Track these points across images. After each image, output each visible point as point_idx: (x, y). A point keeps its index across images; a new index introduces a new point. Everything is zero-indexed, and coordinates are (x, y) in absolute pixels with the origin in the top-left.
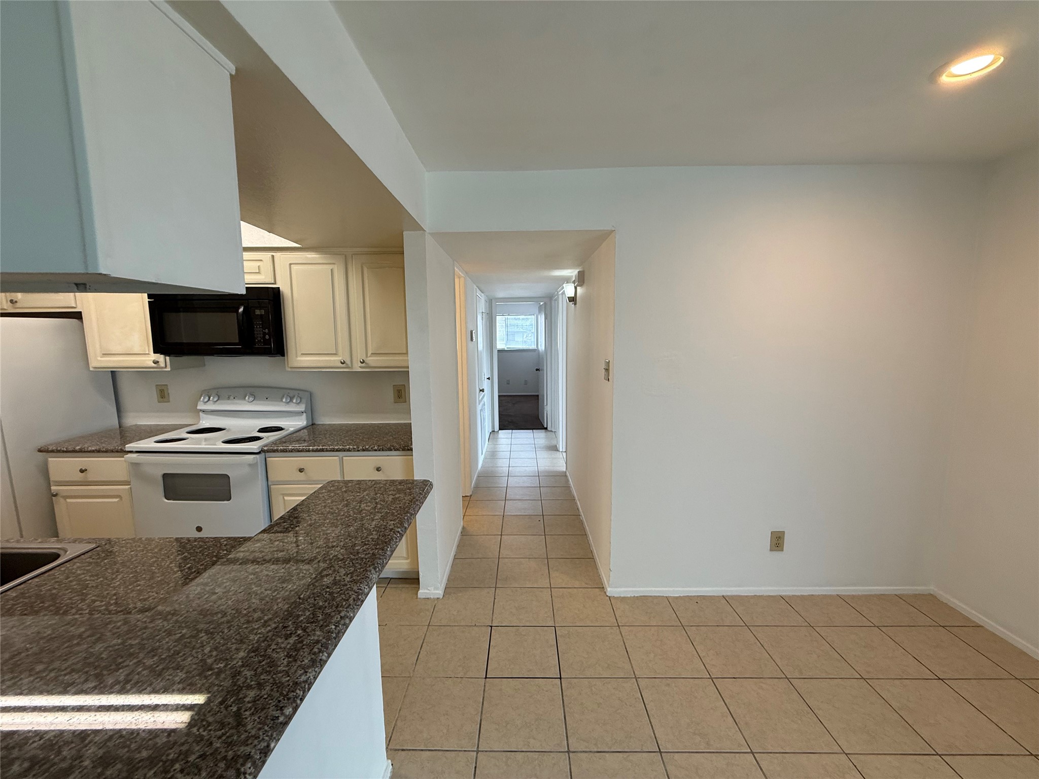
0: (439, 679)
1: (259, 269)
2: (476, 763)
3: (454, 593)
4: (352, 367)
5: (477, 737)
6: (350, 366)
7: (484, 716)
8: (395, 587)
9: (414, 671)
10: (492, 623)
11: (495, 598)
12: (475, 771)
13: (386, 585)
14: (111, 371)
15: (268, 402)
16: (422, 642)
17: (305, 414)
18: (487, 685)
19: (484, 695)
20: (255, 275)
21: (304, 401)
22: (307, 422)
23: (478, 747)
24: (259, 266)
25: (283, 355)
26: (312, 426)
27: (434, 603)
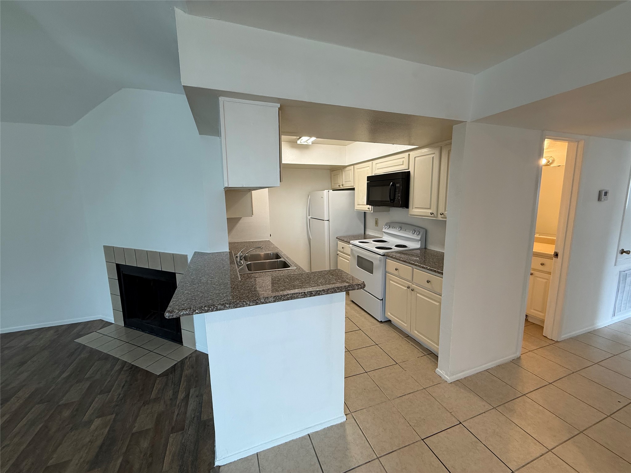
0: (399, 414)
1: (403, 163)
2: (372, 461)
3: (460, 387)
4: (437, 217)
5: (385, 454)
6: (436, 216)
7: (399, 451)
8: (429, 358)
9: (394, 399)
10: (463, 422)
11: (485, 412)
12: (368, 462)
13: (426, 354)
14: (364, 212)
15: (406, 232)
16: (412, 392)
17: (420, 241)
18: (419, 443)
19: (411, 444)
20: (401, 165)
21: (421, 233)
22: (421, 247)
23: (380, 457)
24: (403, 161)
25: (408, 208)
26: (424, 249)
27: (440, 381)
